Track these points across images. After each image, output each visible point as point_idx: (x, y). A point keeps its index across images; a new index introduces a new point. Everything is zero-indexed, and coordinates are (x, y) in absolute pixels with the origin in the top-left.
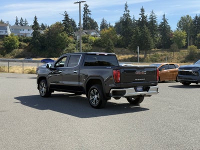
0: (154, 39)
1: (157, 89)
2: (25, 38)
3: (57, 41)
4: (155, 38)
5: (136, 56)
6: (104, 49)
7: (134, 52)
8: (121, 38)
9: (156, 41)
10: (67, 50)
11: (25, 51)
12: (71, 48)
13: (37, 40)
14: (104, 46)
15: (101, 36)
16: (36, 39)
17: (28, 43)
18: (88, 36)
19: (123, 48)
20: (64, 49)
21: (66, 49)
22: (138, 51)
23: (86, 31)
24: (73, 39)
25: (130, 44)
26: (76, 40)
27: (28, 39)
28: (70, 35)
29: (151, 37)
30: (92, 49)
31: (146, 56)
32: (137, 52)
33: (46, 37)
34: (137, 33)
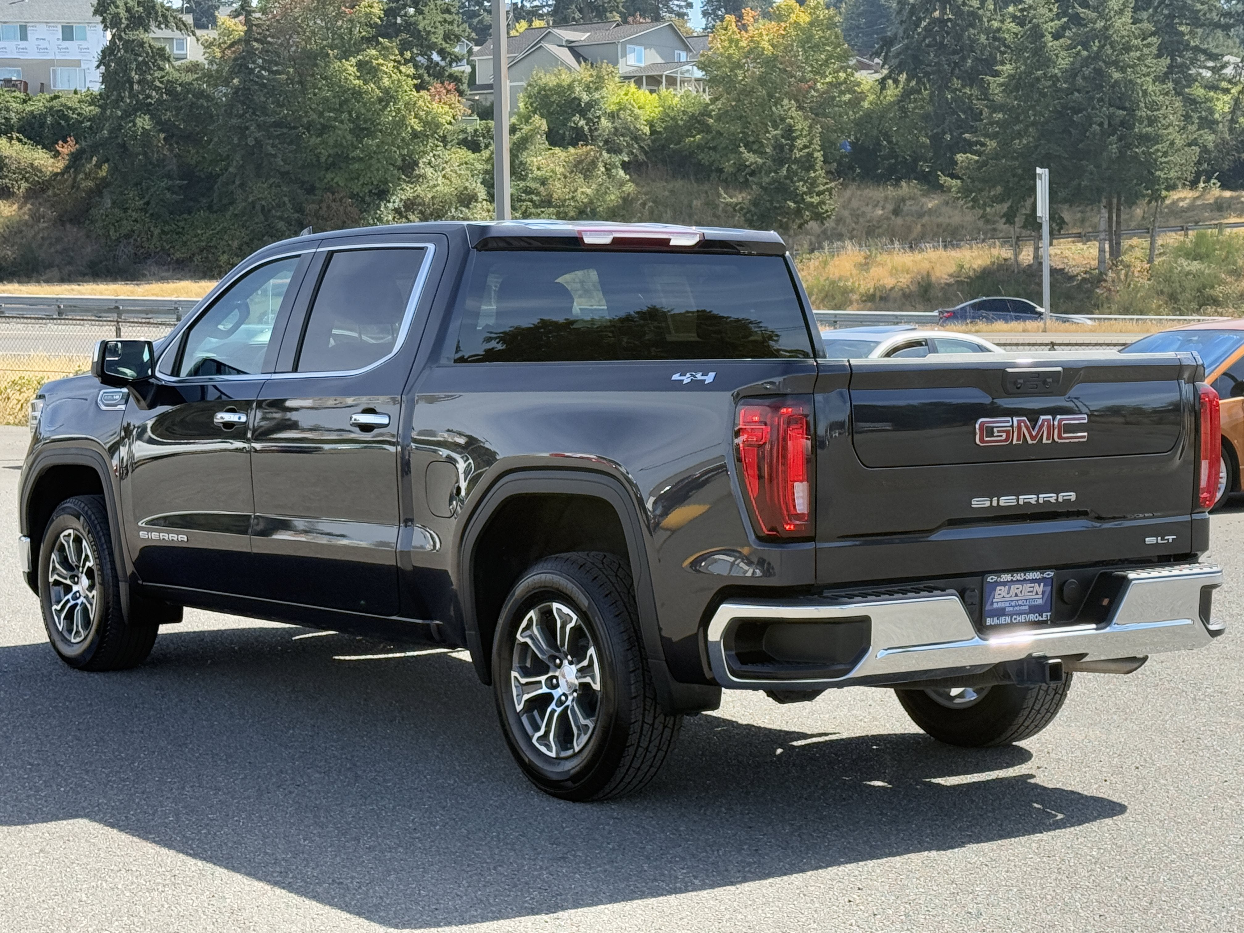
0: (1190, 101)
1: (1206, 593)
2: (38, 105)
3: (325, 129)
4: (1198, 91)
5: (1026, 256)
6: (740, 198)
7: (1009, 218)
8: (892, 92)
9: (1208, 123)
10: (410, 205)
11: (36, 217)
12: (443, 188)
13: (144, 122)
14: (741, 166)
15: (712, 82)
16: (129, 114)
17: (66, 149)
18: (598, 84)
19: (906, 188)
20: (383, 194)
21: (396, 201)
22: (1043, 210)
23: (579, 36)
24: (462, 107)
25: (968, 147)
26: (486, 113)
27: (60, 115)
28: (437, 72)
29: (1161, 79)
30: (627, 201)
31: (1116, 251)
32: (1033, 223)
33: (222, 93)
34: (1039, 51)
